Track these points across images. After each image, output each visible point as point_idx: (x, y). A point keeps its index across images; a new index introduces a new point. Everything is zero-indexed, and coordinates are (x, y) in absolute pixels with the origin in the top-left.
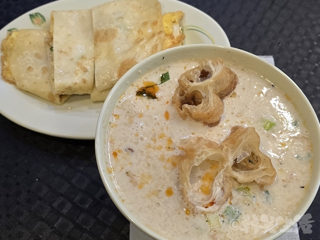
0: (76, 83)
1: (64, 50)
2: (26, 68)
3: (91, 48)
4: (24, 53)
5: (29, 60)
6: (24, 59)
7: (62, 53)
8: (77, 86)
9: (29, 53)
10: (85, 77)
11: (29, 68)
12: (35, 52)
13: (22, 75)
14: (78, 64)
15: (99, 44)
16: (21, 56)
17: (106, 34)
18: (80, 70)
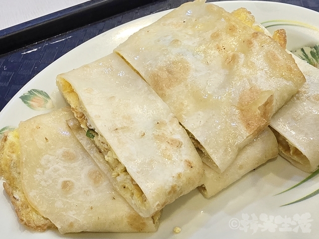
0: (179, 176)
1: (119, 126)
2: (59, 186)
3: (160, 103)
4: (43, 162)
5: (56, 170)
6: (47, 172)
7: (119, 131)
8: (184, 179)
9: (51, 158)
10: (185, 157)
11: (65, 185)
12: (60, 152)
13: (59, 204)
14: (159, 138)
15: (168, 92)
16: (39, 170)
17: (170, 72)
18: (169, 147)
